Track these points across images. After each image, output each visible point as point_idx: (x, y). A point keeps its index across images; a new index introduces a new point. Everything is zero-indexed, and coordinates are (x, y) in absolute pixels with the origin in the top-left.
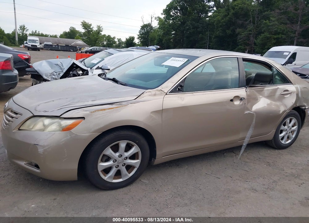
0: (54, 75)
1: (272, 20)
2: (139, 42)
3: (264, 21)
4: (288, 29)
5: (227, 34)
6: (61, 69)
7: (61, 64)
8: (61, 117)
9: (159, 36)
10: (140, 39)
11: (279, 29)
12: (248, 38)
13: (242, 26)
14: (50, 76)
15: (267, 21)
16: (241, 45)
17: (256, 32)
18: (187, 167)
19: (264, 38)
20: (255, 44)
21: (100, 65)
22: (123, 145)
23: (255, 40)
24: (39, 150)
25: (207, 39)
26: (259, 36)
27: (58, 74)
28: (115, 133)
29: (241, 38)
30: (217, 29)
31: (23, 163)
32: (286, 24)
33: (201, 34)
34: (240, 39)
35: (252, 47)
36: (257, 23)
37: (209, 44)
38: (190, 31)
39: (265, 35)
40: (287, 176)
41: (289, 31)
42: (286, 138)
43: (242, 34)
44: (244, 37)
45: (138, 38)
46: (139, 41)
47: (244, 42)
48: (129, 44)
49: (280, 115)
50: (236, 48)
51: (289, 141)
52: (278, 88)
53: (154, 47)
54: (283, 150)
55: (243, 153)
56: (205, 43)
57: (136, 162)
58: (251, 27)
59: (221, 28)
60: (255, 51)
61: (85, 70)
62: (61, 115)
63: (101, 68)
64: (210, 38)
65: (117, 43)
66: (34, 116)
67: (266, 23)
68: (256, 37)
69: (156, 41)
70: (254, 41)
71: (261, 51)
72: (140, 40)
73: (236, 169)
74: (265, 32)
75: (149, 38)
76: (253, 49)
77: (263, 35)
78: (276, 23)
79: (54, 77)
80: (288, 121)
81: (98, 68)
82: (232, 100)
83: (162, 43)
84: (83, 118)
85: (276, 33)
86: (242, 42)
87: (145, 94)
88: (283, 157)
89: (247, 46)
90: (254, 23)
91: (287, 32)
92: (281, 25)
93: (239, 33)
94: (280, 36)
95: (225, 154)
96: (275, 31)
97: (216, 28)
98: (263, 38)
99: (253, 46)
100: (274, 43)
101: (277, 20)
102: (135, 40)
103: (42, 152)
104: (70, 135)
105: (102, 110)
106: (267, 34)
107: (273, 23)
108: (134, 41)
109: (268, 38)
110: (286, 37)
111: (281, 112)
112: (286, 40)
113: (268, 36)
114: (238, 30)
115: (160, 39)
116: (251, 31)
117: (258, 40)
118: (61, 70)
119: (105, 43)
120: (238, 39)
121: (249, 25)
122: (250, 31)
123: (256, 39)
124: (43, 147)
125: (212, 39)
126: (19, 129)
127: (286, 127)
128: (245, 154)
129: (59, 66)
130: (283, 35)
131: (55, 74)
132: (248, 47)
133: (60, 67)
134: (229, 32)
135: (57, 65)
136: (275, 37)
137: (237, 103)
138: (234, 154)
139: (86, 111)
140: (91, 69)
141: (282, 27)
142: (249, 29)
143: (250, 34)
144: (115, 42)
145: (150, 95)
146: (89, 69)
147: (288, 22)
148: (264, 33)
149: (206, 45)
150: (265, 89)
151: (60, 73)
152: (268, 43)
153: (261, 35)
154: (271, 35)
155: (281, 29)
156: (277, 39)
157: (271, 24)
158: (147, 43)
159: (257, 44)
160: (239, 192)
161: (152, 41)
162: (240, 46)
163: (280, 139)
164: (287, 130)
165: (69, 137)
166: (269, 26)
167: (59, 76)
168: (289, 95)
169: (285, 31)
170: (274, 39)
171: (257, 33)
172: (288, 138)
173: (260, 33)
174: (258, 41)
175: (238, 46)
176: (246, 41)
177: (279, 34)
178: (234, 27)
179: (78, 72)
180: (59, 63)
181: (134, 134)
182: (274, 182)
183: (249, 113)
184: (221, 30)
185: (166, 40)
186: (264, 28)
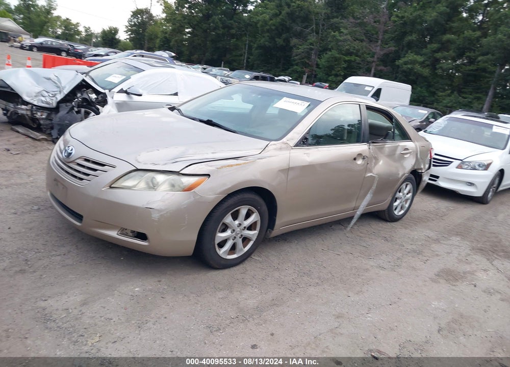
0: (43, 96)
1: (342, 32)
2: (127, 39)
3: (332, 33)
4: (364, 49)
5: (277, 44)
6: (58, 87)
7: (56, 78)
8: (180, 172)
9: (164, 32)
10: (130, 33)
11: (352, 48)
12: (308, 56)
13: (299, 35)
14: (36, 96)
15: (337, 33)
16: (297, 66)
17: (320, 47)
18: (296, 242)
19: (331, 59)
20: (318, 65)
21: (124, 86)
22: (244, 211)
23: (318, 60)
24: (153, 216)
25: (245, 49)
26: (324, 55)
27: (51, 95)
28: (238, 196)
29: (298, 53)
30: (261, 35)
31: (113, 234)
32: (362, 41)
33: (235, 40)
34: (297, 55)
35: (313, 70)
36: (322, 34)
37: (248, 58)
38: (219, 32)
39: (332, 55)
40: (409, 252)
41: (365, 52)
42: (399, 208)
43: (299, 49)
44: (303, 52)
45: (127, 32)
46: (128, 37)
47: (303, 60)
48: (109, 41)
49: (398, 180)
50: (290, 70)
51: (402, 212)
52: (399, 145)
53: (165, 54)
54: (395, 223)
55: (353, 226)
56: (241, 55)
57: (253, 234)
58: (313, 38)
59: (268, 34)
60: (317, 76)
61: (101, 93)
62: (181, 170)
63: (126, 92)
64: (250, 48)
65: (84, 34)
66: (137, 170)
67: (334, 36)
68: (319, 55)
69: (158, 41)
70: (317, 62)
71: (325, 78)
72: (129, 35)
73: (353, 245)
74: (333, 49)
75: (146, 34)
76: (314, 73)
77: (330, 53)
78: (349, 37)
79: (43, 99)
80: (404, 187)
81: (121, 91)
82: (355, 159)
83: (169, 45)
84: (209, 175)
85: (349, 53)
86: (299, 61)
87: (270, 148)
88: (397, 231)
89: (305, 68)
90: (317, 33)
91: (363, 54)
92: (355, 43)
93: (295, 46)
94: (353, 58)
95: (333, 226)
96: (347, 49)
97: (260, 32)
98: (328, 58)
99: (315, 68)
100: (344, 67)
101: (350, 33)
102: (118, 35)
103: (157, 217)
104: (194, 197)
105: (228, 166)
106: (334, 53)
107: (345, 37)
108: (117, 37)
109: (336, 59)
110: (362, 61)
111: (400, 175)
112: (360, 65)
113: (337, 55)
114: (294, 41)
115: (165, 38)
116: (313, 46)
117: (323, 60)
118: (58, 89)
119: (59, 31)
120: (294, 54)
121: (311, 36)
122: (311, 44)
123: (319, 58)
124: (159, 211)
125: (253, 49)
126: (111, 187)
127: (401, 194)
128: (356, 227)
129: (53, 82)
130: (356, 58)
131: (46, 94)
132: (307, 70)
133: (56, 83)
134: (280, 41)
135: (49, 79)
136: (347, 58)
137: (360, 162)
138: (343, 227)
139: (211, 166)
140: (110, 91)
141: (357, 45)
142: (311, 41)
143: (312, 49)
144: (79, 33)
145: (275, 149)
146: (107, 92)
147: (364, 38)
148: (330, 51)
149: (242, 58)
150: (387, 146)
151: (56, 94)
152: (336, 67)
153: (326, 53)
154: (341, 56)
155: (355, 47)
156: (349, 62)
157: (341, 38)
158: (143, 43)
159: (320, 66)
160: (367, 270)
161: (151, 39)
162: (295, 67)
163: (394, 208)
164: (401, 198)
165: (192, 199)
166: (338, 41)
167: (54, 98)
168: (409, 155)
169: (361, 52)
170: (345, 61)
171: (320, 49)
172: (402, 208)
173: (325, 49)
174: (323, 62)
175: (292, 65)
176: (306, 60)
177: (351, 54)
178: (288, 34)
179: (90, 95)
180: (52, 77)
181: (257, 198)
182: (398, 258)
183: (371, 176)
184: (268, 36)
185: (176, 41)
186: (332, 44)
